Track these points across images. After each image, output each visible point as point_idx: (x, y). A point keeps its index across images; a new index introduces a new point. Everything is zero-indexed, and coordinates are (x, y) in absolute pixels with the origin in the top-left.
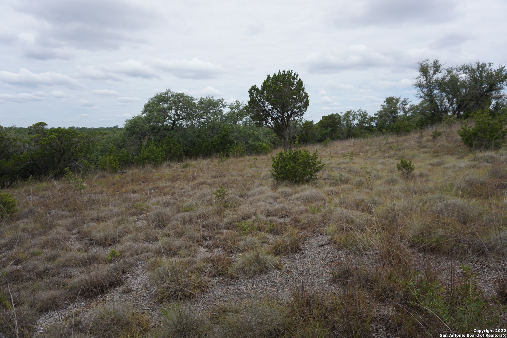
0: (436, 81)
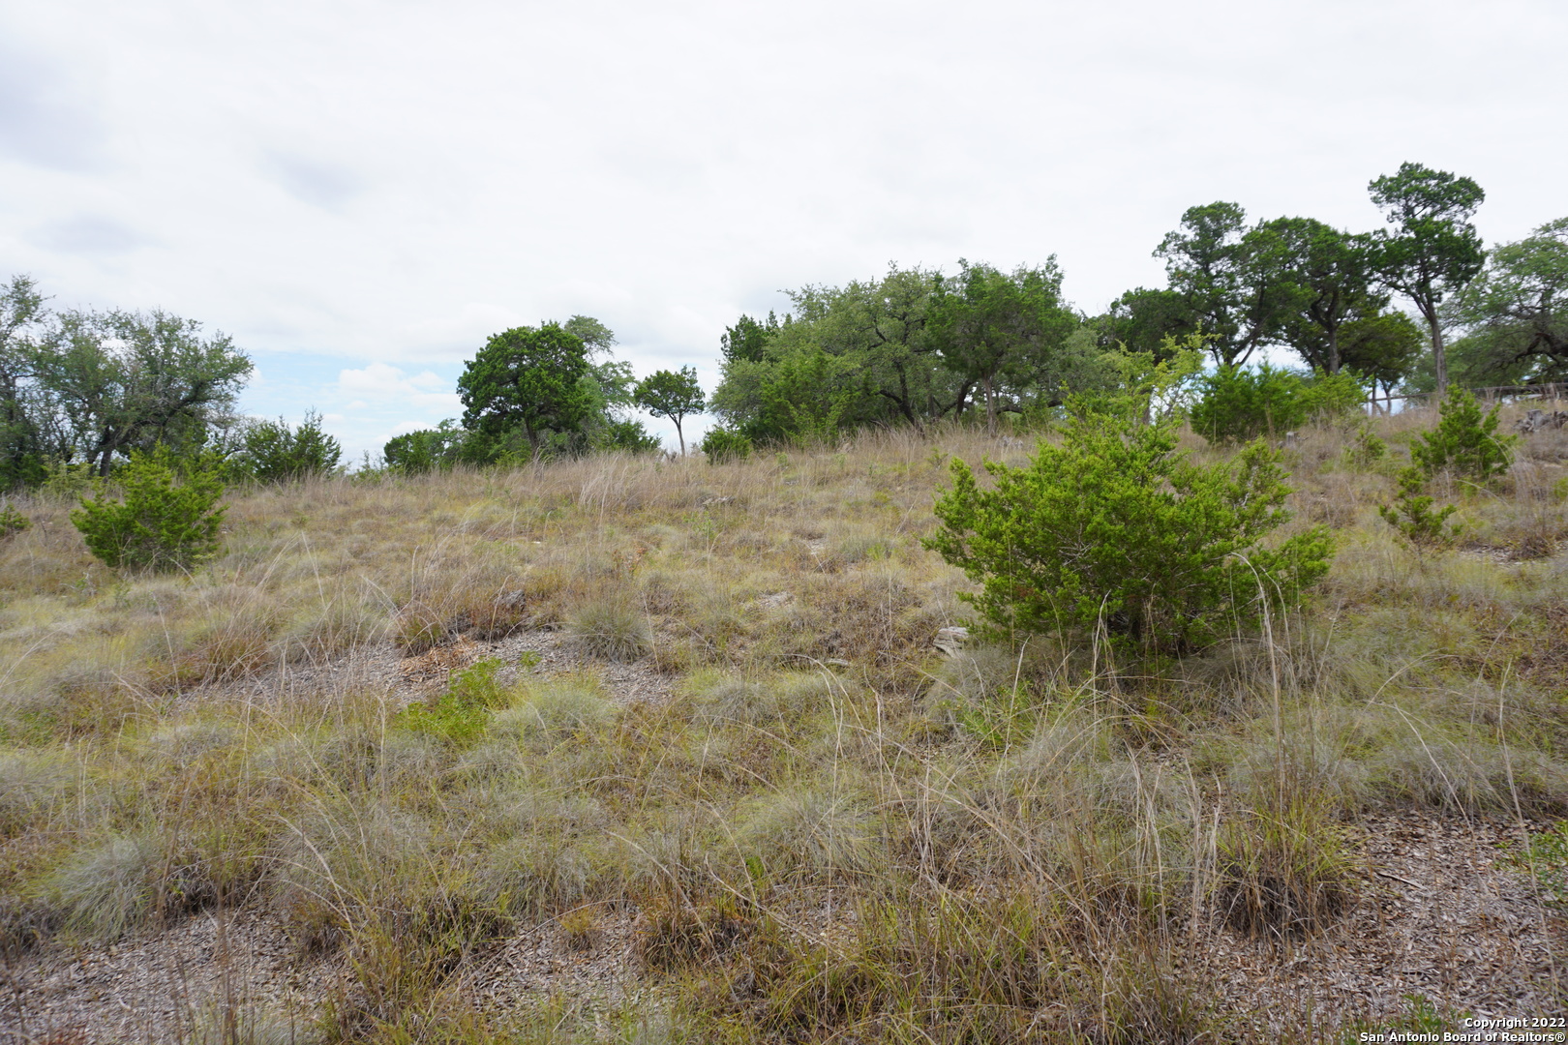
0: (25, 348)
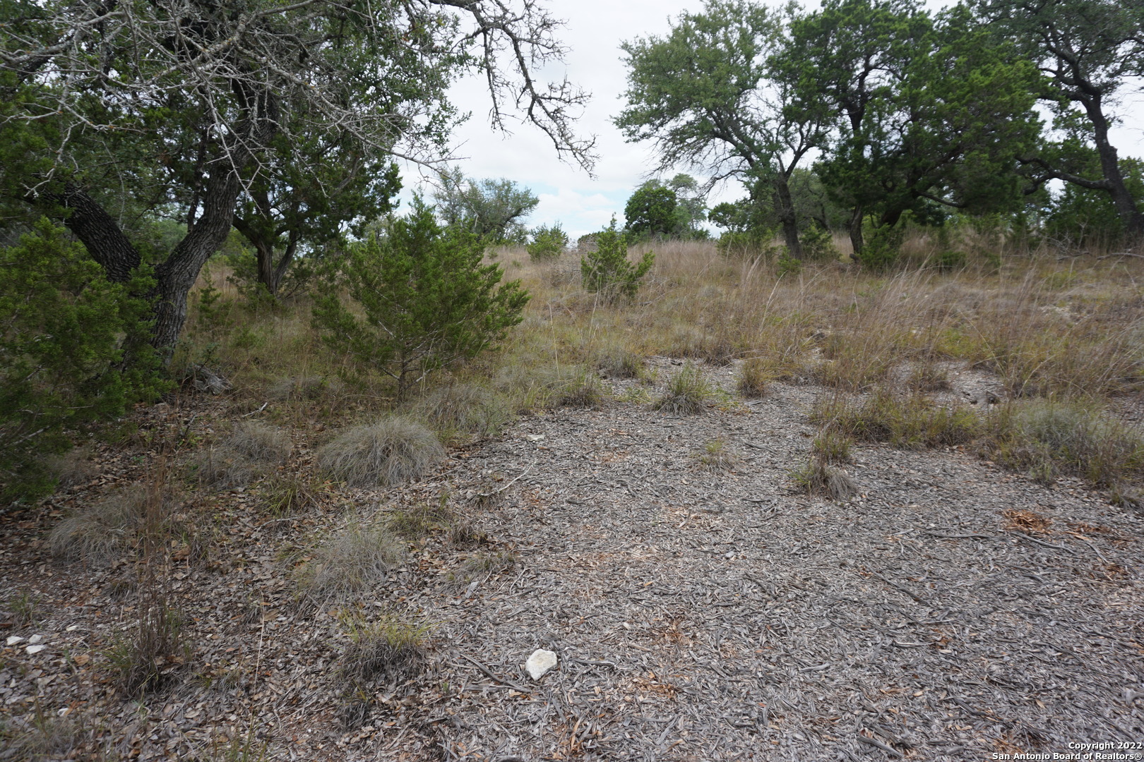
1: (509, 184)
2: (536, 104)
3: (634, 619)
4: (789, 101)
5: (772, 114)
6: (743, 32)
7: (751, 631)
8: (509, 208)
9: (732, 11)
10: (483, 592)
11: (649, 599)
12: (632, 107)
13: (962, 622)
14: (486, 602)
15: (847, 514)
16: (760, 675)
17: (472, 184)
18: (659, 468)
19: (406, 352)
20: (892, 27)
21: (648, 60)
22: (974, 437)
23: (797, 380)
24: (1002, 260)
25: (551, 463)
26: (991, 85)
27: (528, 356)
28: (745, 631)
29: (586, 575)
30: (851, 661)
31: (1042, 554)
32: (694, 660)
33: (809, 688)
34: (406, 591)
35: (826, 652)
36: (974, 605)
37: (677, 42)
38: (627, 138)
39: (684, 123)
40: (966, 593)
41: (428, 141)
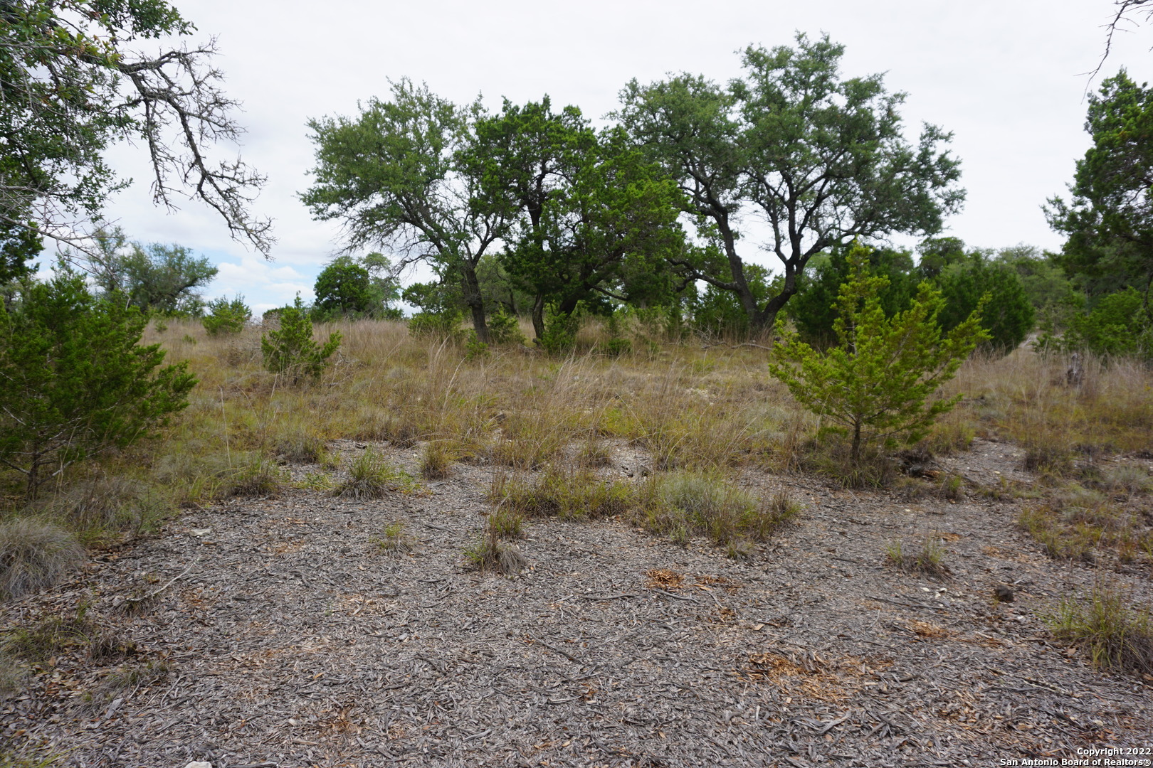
1: (182, 251)
2: (206, 181)
3: (301, 714)
4: (475, 193)
5: (461, 204)
6: (432, 126)
7: (420, 709)
8: (182, 277)
9: (421, 104)
10: (129, 710)
11: (318, 691)
12: (321, 185)
13: (607, 674)
14: (131, 720)
15: (516, 587)
16: (426, 751)
17: (137, 249)
18: (336, 556)
19: (37, 443)
20: (564, 139)
21: (337, 141)
22: (629, 507)
23: (478, 461)
24: (660, 347)
25: (218, 559)
26: (644, 198)
27: (195, 442)
28: (414, 710)
29: (251, 675)
30: (511, 724)
31: (674, 607)
32: (361, 746)
33: (471, 755)
34: (27, 721)
35: (489, 719)
36: (618, 658)
37: (367, 127)
38: (314, 216)
39: (373, 205)
40: (613, 648)
41: (78, 205)
